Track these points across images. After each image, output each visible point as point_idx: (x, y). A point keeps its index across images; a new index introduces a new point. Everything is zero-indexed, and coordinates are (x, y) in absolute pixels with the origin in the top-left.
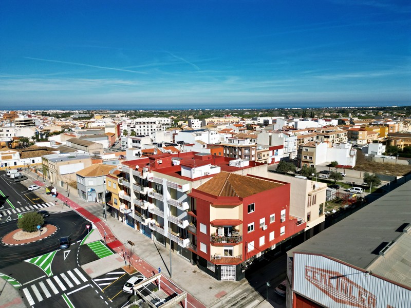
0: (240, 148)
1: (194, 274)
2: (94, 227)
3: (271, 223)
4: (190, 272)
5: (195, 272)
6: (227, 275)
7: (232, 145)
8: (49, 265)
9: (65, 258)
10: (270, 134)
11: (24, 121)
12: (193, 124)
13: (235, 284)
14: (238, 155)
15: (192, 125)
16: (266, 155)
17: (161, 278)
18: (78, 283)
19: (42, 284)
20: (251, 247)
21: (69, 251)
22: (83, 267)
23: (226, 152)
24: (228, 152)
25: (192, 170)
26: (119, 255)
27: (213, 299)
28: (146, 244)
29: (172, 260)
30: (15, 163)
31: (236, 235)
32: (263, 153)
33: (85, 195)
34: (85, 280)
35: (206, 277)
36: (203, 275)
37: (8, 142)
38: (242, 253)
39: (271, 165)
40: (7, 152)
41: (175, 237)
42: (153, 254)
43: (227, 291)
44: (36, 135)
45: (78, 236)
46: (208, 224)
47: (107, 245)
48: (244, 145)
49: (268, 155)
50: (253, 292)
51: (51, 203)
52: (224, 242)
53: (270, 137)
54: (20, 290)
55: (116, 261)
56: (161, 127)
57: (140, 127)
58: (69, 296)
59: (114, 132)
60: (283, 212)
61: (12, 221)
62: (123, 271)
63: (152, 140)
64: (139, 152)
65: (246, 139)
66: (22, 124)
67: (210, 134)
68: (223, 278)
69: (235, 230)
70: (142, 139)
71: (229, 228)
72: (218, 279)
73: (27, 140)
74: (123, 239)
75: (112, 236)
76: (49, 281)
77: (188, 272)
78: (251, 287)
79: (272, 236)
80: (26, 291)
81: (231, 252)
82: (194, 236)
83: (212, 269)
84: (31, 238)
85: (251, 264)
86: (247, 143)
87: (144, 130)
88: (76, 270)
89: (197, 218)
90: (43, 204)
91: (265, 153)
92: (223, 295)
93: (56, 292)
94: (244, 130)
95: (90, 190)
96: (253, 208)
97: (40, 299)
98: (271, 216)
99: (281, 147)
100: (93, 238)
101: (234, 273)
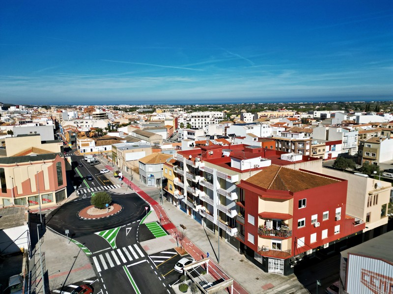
0: (293, 142)
1: (241, 263)
2: (152, 209)
3: (324, 220)
4: (237, 260)
5: (242, 261)
6: (275, 268)
7: (284, 138)
8: (114, 239)
9: (127, 234)
10: (327, 128)
11: (100, 114)
12: (245, 117)
13: (283, 278)
14: (291, 149)
15: (245, 119)
16: (322, 150)
17: (209, 263)
18: (137, 257)
19: (107, 255)
20: (301, 243)
21: (130, 228)
22: (141, 243)
23: (278, 145)
24: (280, 146)
25: (241, 161)
26: (172, 237)
27: (260, 290)
28: (197, 229)
29: (220, 246)
30: (92, 150)
31: (284, 229)
32: (318, 148)
33: (146, 180)
34: (142, 255)
35: (253, 267)
36: (251, 265)
37: (87, 132)
38: (290, 248)
39: (328, 161)
40: (86, 140)
41: (223, 225)
42: (203, 239)
43: (274, 284)
44: (109, 126)
45: (138, 216)
46: (256, 215)
47: (162, 226)
48: (297, 139)
49: (324, 150)
50: (302, 288)
51: (118, 185)
52: (273, 235)
53: (328, 131)
54: (91, 257)
55: (170, 242)
56: (214, 120)
57: (195, 120)
58: (128, 268)
59: (172, 125)
60: (338, 210)
61: (87, 198)
62: (175, 251)
63: (205, 133)
64: (193, 144)
65: (301, 133)
66: (98, 117)
67: (262, 127)
68: (271, 271)
69: (284, 225)
70: (196, 131)
71: (278, 221)
72: (265, 271)
73: (101, 130)
74: (176, 222)
75: (167, 219)
76: (113, 253)
77: (235, 260)
78: (300, 284)
79: (325, 234)
80: (95, 259)
81: (279, 246)
82: (242, 226)
83: (260, 260)
84: (100, 214)
85: (300, 260)
86: (301, 137)
87: (199, 123)
88: (135, 246)
89: (245, 208)
90: (111, 186)
91: (321, 148)
92: (270, 287)
93: (119, 263)
94: (299, 124)
95: (149, 176)
96: (304, 204)
97: (106, 268)
98: (324, 213)
99: (340, 142)
100: (151, 219)
101: (283, 267)
